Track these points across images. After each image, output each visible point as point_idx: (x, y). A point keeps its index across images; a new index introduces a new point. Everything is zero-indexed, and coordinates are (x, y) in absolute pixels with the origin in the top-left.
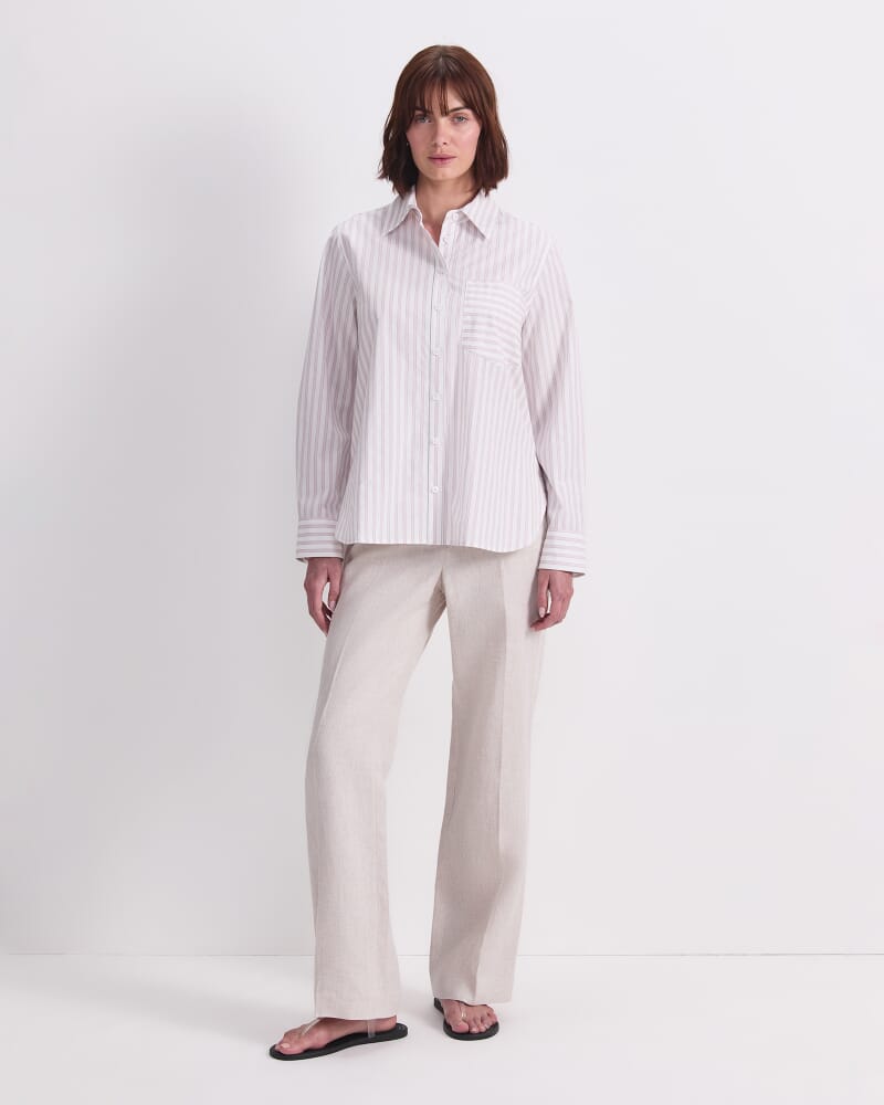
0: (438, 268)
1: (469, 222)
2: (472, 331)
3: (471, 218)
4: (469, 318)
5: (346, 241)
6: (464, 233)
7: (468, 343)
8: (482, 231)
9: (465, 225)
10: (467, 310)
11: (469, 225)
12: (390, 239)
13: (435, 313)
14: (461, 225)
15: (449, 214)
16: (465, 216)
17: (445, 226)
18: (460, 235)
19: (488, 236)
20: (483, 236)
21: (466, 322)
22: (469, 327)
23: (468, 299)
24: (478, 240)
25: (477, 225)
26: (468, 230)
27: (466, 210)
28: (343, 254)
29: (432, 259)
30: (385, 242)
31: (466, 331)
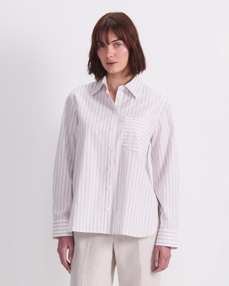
0: (114, 111)
1: (129, 91)
2: (127, 139)
3: (129, 89)
4: (126, 134)
5: (75, 98)
6: (126, 96)
7: (125, 145)
8: (134, 95)
9: (127, 92)
10: (125, 130)
11: (128, 92)
12: (94, 98)
13: (111, 131)
14: (125, 92)
15: (120, 87)
16: (127, 88)
17: (118, 92)
18: (125, 96)
19: (137, 97)
20: (135, 97)
21: (124, 136)
22: (126, 137)
23: (126, 125)
24: (133, 99)
25: (132, 93)
26: (128, 95)
27: (127, 85)
28: (73, 103)
29: (112, 108)
30: (92, 99)
31: (124, 139)
